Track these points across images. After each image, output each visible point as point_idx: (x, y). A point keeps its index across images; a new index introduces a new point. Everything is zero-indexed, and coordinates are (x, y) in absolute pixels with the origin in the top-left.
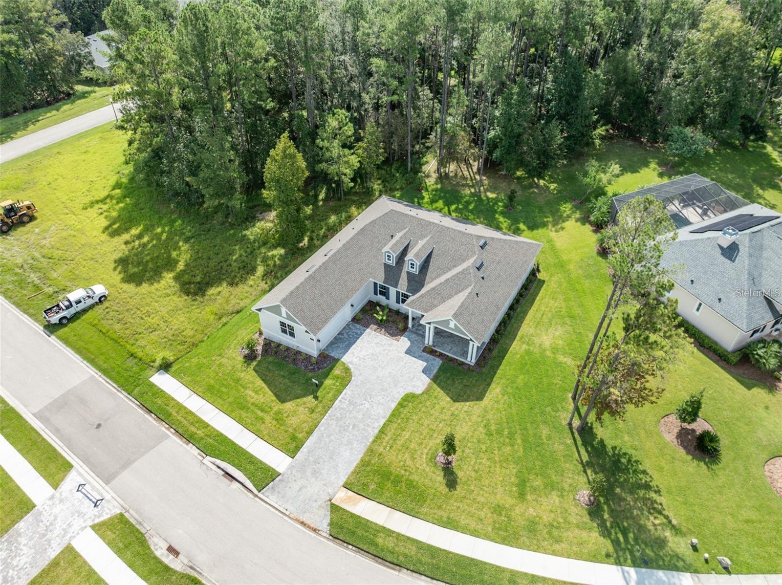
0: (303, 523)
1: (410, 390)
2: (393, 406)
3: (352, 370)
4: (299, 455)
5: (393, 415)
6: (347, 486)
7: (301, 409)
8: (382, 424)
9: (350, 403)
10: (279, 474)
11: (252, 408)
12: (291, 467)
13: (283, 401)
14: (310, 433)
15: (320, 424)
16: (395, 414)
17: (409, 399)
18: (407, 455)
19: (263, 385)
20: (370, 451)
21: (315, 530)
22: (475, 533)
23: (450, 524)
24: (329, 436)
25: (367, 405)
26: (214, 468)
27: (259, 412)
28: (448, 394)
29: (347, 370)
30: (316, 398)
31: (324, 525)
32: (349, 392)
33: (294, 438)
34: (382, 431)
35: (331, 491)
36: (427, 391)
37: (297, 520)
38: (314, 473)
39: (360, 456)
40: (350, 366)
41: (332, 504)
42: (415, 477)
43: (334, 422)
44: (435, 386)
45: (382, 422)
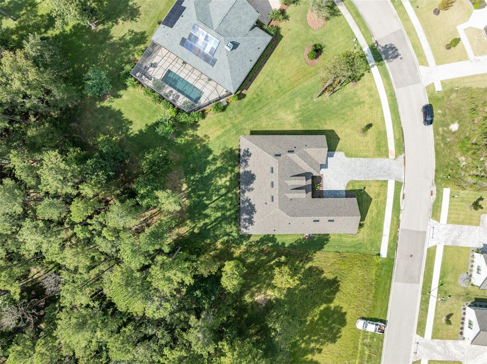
0: (405, 163)
1: (344, 157)
2: (353, 159)
3: (347, 183)
4: (386, 179)
5: (357, 157)
6: (388, 157)
7: (371, 190)
9: (360, 174)
10: (395, 181)
11: (379, 208)
12: (391, 178)
13: (371, 199)
14: (377, 181)
15: (373, 180)
17: (348, 155)
18: (369, 144)
19: (369, 211)
20: (374, 156)
21: (405, 158)
22: (382, 111)
23: (383, 119)
24: (375, 174)
25: (358, 168)
26: (403, 204)
27: (379, 205)
28: (338, 143)
29: (348, 185)
30: (365, 188)
31: (402, 157)
32: (357, 178)
33: (382, 185)
34: (365, 157)
35: (392, 161)
36: (340, 150)
37: (405, 165)
38: (389, 170)
39: (377, 159)
41: (396, 158)
42: (374, 138)
43: (370, 176)
44: (337, 149)
45: (361, 159)
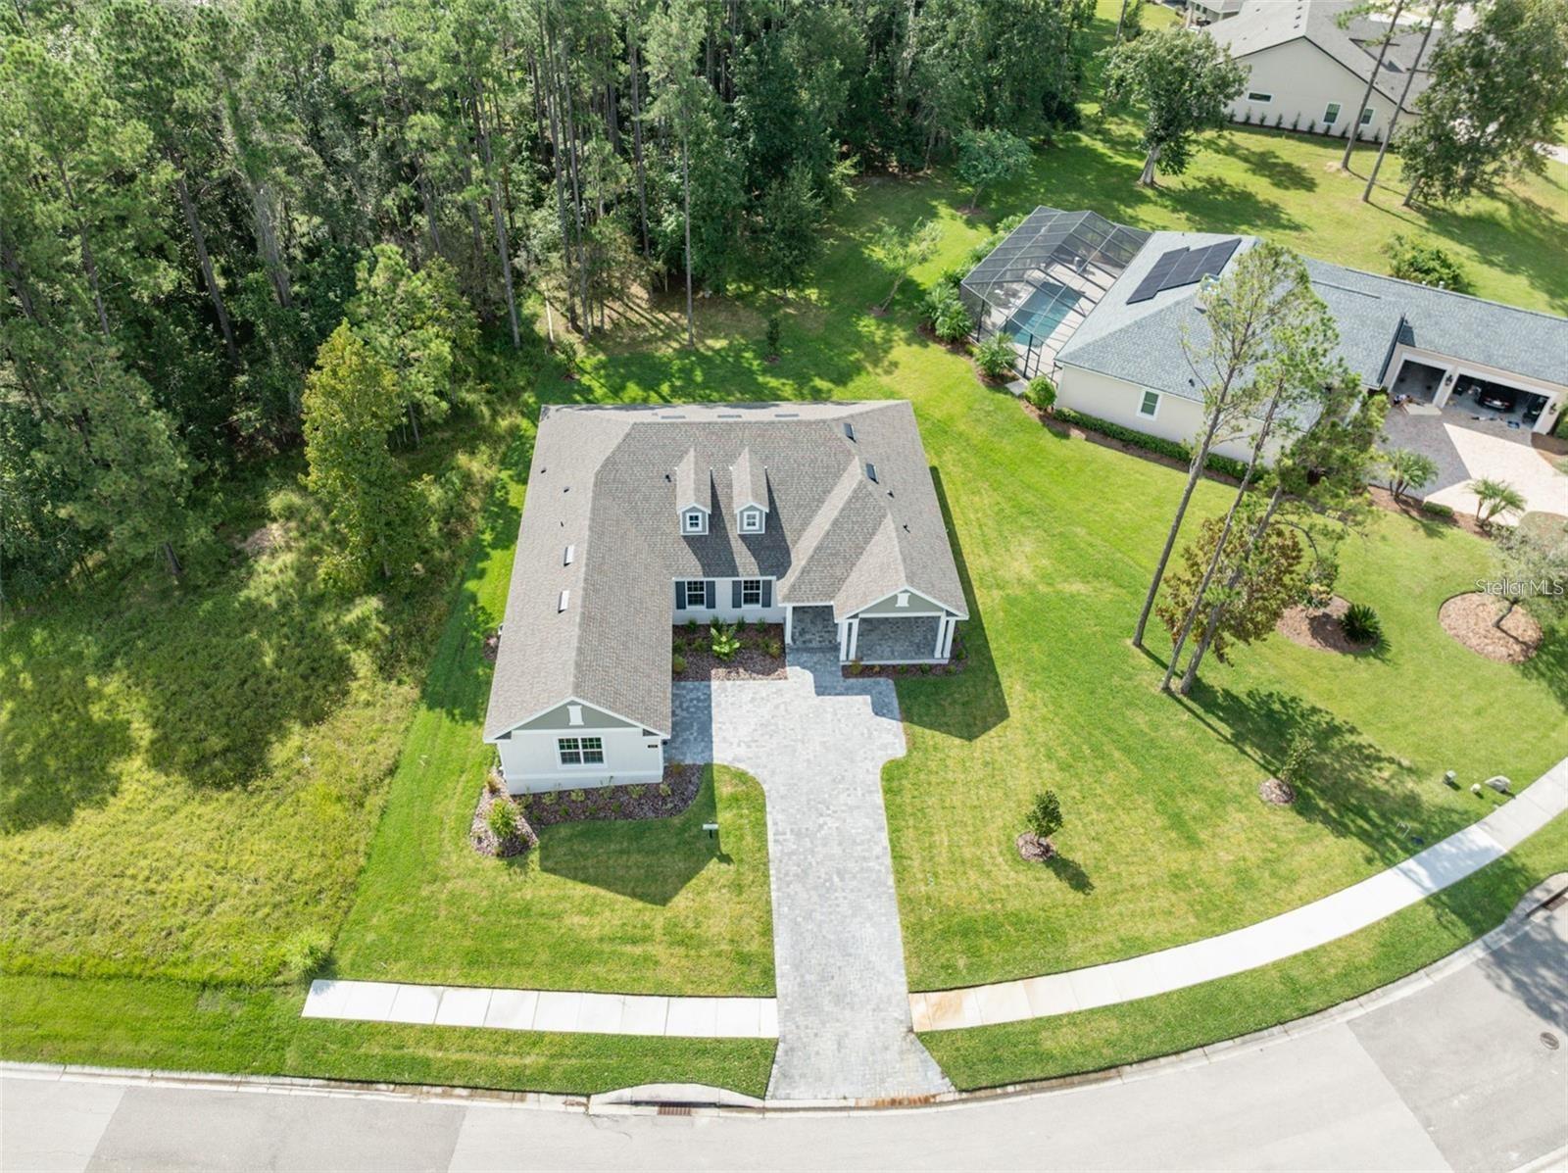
0: (895, 1103)
1: (883, 758)
2: (879, 799)
3: (751, 772)
4: (781, 985)
5: (891, 818)
6: (917, 988)
7: (712, 895)
8: (886, 843)
9: (798, 834)
10: (775, 1043)
11: (607, 947)
12: (787, 1015)
13: (663, 900)
14: (767, 931)
15: (774, 905)
16: (894, 814)
17: (893, 775)
18: (973, 875)
19: (593, 890)
20: (907, 903)
21: (926, 1102)
22: (1177, 941)
23: (1133, 948)
24: (809, 916)
25: (832, 823)
26: (627, 1110)
27: (628, 949)
28: (949, 733)
29: (742, 777)
30: (726, 859)
31: (934, 1081)
32: (780, 817)
33: (744, 959)
34: (898, 856)
35: (898, 1014)
36: (913, 745)
37: (879, 1106)
38: (838, 999)
39: (896, 922)
40: (742, 766)
41: (920, 1036)
42: (1014, 905)
43: (796, 887)
44: (918, 729)
45: (884, 838)
